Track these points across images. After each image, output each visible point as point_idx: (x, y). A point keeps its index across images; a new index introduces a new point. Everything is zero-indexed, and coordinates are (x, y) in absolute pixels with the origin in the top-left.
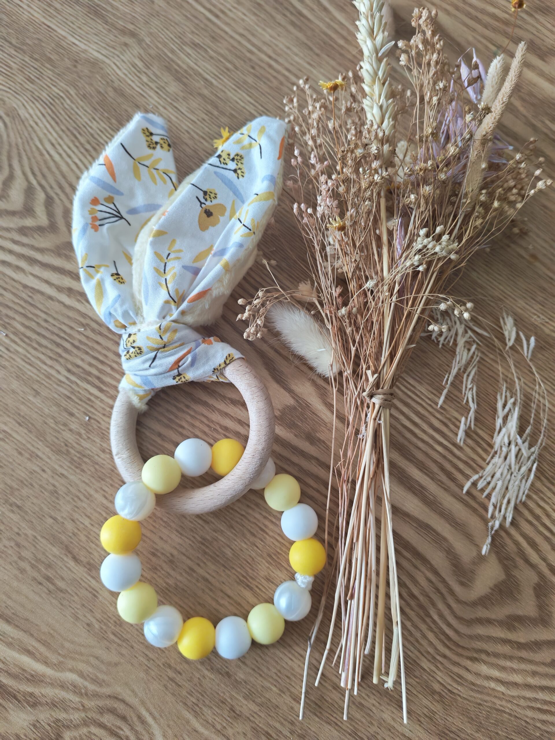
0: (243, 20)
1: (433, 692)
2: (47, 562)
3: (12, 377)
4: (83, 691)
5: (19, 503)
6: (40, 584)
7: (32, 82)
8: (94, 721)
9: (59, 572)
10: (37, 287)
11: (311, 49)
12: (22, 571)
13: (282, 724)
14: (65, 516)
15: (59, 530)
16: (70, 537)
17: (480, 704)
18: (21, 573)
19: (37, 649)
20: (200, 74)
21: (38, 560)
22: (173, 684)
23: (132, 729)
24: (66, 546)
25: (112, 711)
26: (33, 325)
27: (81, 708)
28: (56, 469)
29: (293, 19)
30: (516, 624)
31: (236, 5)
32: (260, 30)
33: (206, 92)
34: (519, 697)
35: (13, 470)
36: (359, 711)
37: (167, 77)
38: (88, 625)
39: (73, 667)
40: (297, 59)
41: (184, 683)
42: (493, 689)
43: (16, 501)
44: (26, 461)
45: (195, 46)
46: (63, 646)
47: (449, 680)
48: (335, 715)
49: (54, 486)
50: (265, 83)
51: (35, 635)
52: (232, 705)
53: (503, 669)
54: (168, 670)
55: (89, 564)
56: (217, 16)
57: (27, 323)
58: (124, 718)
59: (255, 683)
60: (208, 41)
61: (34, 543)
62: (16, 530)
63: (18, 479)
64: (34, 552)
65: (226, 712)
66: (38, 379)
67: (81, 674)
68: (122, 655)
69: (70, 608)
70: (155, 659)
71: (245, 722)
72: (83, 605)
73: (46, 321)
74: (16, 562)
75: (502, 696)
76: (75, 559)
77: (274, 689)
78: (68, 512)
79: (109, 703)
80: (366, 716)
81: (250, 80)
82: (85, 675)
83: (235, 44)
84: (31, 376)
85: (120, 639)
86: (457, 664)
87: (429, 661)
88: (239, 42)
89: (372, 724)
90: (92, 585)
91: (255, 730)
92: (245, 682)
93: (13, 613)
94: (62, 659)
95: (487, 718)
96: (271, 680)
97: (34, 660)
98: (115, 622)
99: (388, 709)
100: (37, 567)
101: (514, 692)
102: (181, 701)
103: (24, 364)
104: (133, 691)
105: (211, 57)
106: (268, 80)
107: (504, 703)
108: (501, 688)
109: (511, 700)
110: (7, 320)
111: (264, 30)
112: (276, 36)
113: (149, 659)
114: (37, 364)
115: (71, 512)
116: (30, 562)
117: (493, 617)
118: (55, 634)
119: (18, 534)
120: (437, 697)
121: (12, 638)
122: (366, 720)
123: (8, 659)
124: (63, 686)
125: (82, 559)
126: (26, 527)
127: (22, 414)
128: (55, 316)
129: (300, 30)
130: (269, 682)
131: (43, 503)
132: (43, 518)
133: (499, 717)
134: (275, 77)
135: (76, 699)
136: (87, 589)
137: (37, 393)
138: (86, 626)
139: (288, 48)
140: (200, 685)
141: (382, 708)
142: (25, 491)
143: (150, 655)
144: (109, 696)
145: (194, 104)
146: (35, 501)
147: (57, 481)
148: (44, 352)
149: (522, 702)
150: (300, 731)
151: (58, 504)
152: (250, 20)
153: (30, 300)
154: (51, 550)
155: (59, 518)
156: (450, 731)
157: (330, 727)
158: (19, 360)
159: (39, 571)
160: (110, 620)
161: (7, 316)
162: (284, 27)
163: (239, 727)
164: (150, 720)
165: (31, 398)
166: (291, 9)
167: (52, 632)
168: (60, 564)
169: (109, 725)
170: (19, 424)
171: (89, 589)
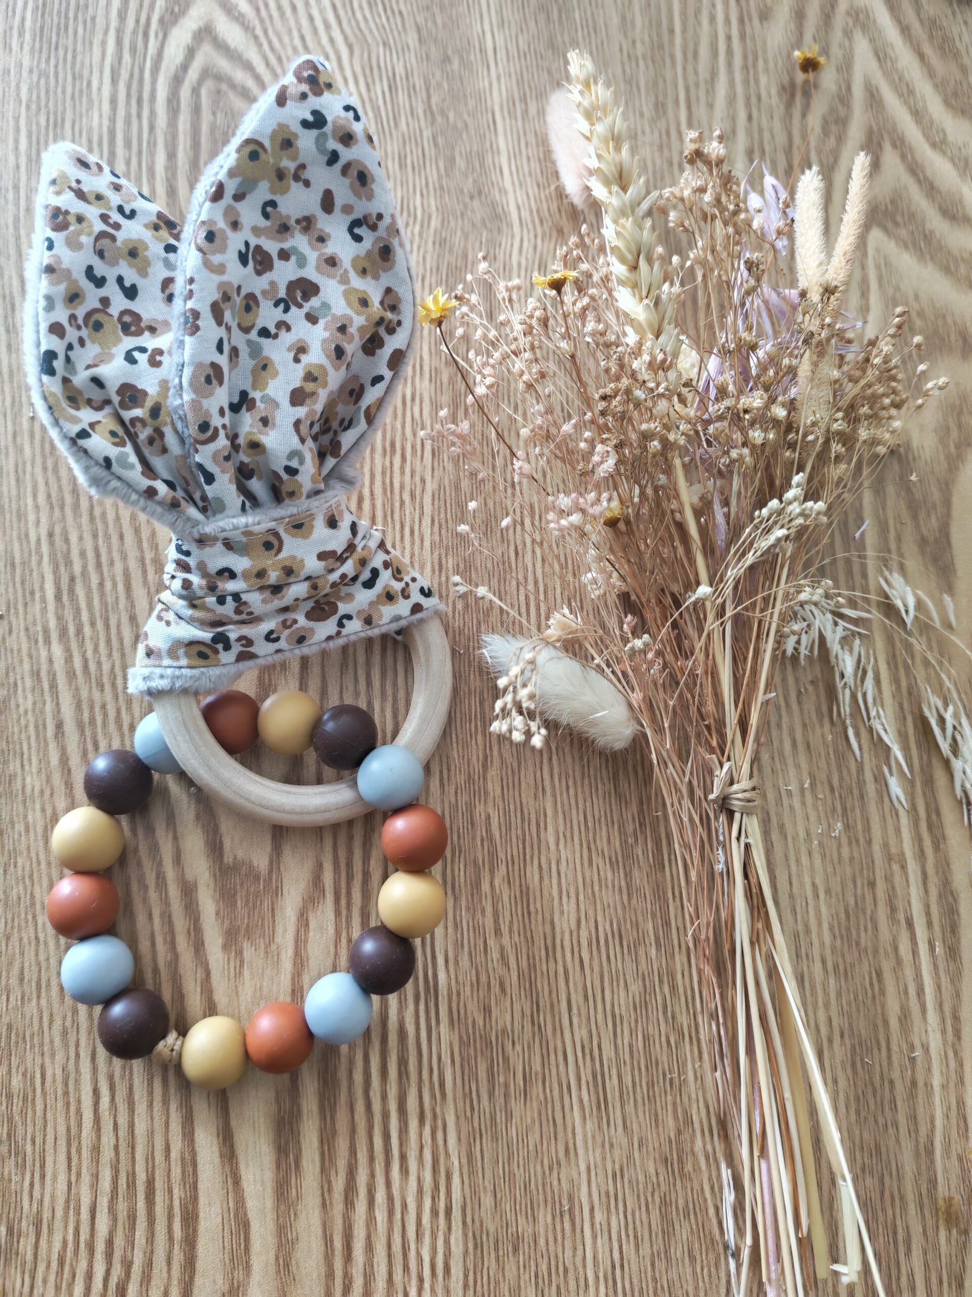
7: (402, 165)
66: (7, 507)
103: (12, 470)
114: (26, 489)
148: (50, 482)
158: (12, 460)
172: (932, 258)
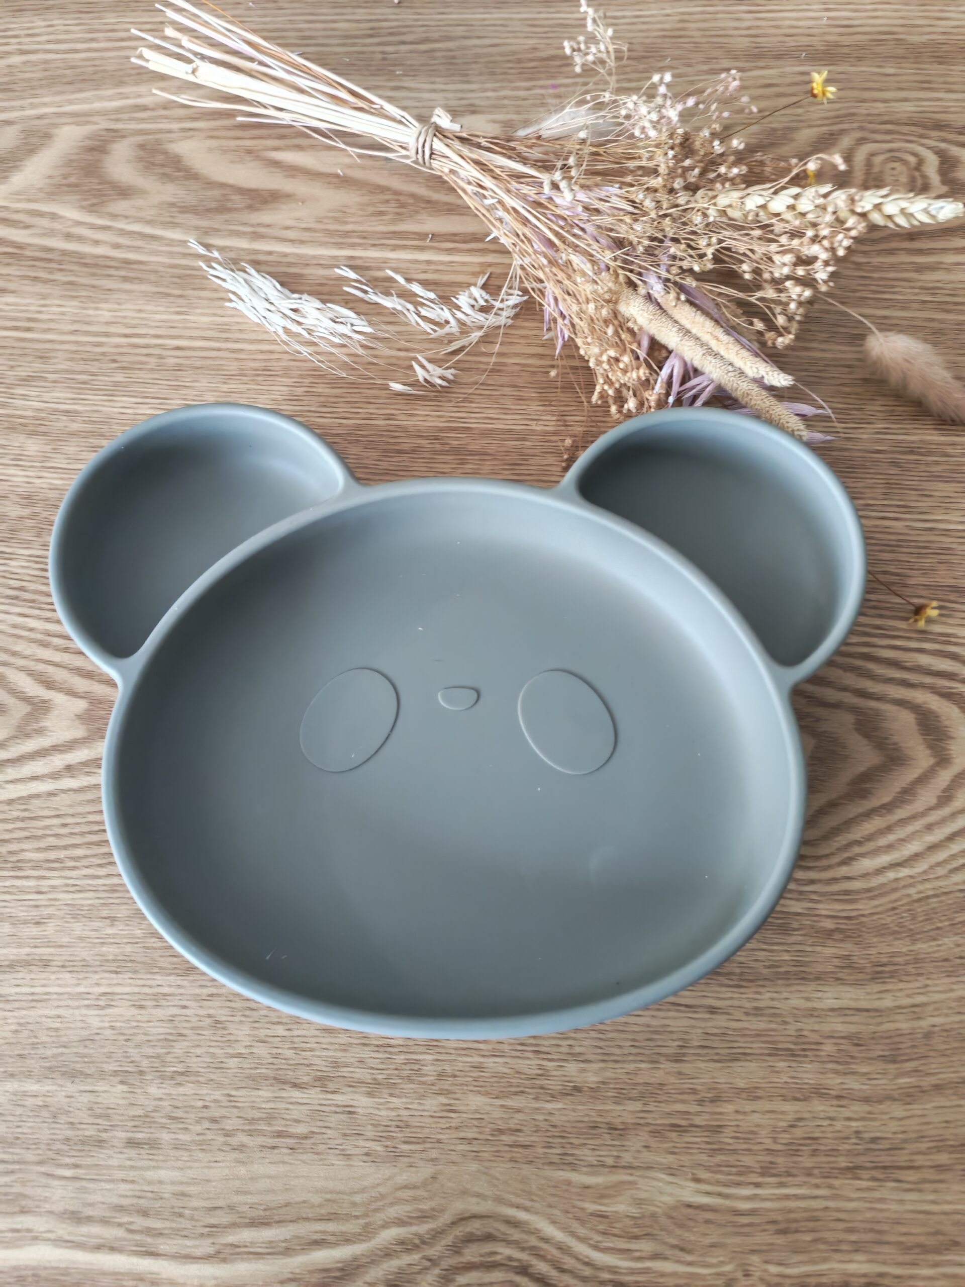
0: (63, 314)
1: (829, 933)
2: (264, 1116)
3: (67, 922)
4: (417, 1241)
5: (180, 1068)
6: (274, 1148)
8: (457, 1268)
9: (288, 1117)
10: (25, 794)
11: (168, 295)
12: (241, 1148)
13: (682, 1102)
14: (249, 1044)
15: (253, 1066)
16: (273, 1064)
17: (894, 909)
18: (242, 1151)
19: (324, 1232)
20: (56, 410)
21: (252, 1121)
22: (520, 1150)
23: (508, 1242)
24: (275, 1079)
25: (470, 1239)
26: (52, 841)
27: (428, 1264)
28: (198, 995)
29: (123, 273)
30: (868, 786)
31: (43, 302)
32: (91, 312)
33: (75, 426)
34: (931, 867)
35: (145, 1034)
36: (760, 1018)
37: (17, 440)
38: (367, 1154)
39: (384, 1220)
40: (158, 317)
41: (533, 1139)
42: (897, 880)
43: (175, 1069)
44: (154, 1011)
45: (26, 381)
46: (354, 1204)
47: (838, 906)
48: (736, 1045)
49: (209, 1016)
50: (140, 369)
51: (310, 1215)
52: (607, 1123)
53: (890, 847)
54: (503, 1138)
55: (318, 1079)
56: (29, 330)
57: (42, 844)
58: (489, 1238)
59: (617, 1076)
60: (38, 365)
61: (233, 1104)
62: (200, 1104)
63: (159, 1040)
64: (240, 1115)
65: (607, 1136)
66: (102, 901)
67: (400, 1222)
68: (432, 1160)
69: (331, 1151)
70: (476, 1136)
71: (637, 1132)
72: (345, 1135)
73: (65, 825)
74: (226, 1144)
75: (912, 881)
76: (295, 1085)
77: (643, 1065)
78: (249, 1035)
79: (458, 1231)
80: (771, 1019)
81: (119, 377)
82: (405, 1219)
83: (73, 347)
84: (90, 905)
85: (418, 1143)
86: (835, 880)
87: (798, 900)
88: (77, 342)
89: (785, 1023)
90: (340, 1103)
91: (656, 1133)
92: (603, 1083)
93: (265, 1210)
94: (362, 1221)
95: (914, 918)
96: (631, 1058)
97: (331, 1248)
98: (398, 1127)
99: (791, 992)
100: (256, 1130)
101: (921, 866)
102: (544, 1164)
103: (71, 896)
104: (478, 1195)
105: (55, 382)
106: (142, 363)
107: (920, 887)
108: (904, 872)
109: (925, 877)
110: (14, 859)
111: (97, 309)
112: (116, 306)
113: (470, 1141)
114: (89, 885)
115: (252, 1033)
116: (243, 1131)
117: (834, 795)
118: (334, 1196)
119: (206, 1107)
120: (837, 936)
121: (286, 1241)
122: (777, 1023)
123: (297, 1271)
124: (387, 1254)
125: (305, 1079)
126: (210, 1092)
127: (111, 957)
128: (71, 811)
129: (140, 280)
130: (630, 1062)
131: (210, 1046)
132: (223, 1065)
133: (925, 908)
134: (148, 355)
135: (415, 1257)
136: (336, 1113)
137: (113, 920)
138: (365, 1158)
139: (140, 311)
140: (555, 1126)
141: (785, 995)
142: (179, 1048)
143: (470, 1135)
144: (453, 1223)
145: (72, 449)
146: (198, 1051)
147: (210, 1008)
148: (87, 864)
149: (941, 871)
150: (709, 1095)
151: (230, 1034)
152: (72, 307)
153: (26, 814)
154: (259, 1096)
155: (243, 1051)
156: (882, 966)
157: (740, 1064)
158: (62, 896)
159: (261, 1133)
160: (389, 1129)
161: (10, 853)
162: (119, 290)
163: (635, 1142)
164: (522, 1215)
165: (110, 931)
166: (112, 264)
167: (328, 1196)
168: (283, 1105)
169: (477, 1259)
170: (116, 972)
171: (338, 1110)
172: (20, 160)
